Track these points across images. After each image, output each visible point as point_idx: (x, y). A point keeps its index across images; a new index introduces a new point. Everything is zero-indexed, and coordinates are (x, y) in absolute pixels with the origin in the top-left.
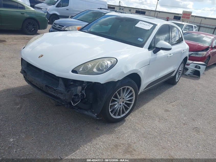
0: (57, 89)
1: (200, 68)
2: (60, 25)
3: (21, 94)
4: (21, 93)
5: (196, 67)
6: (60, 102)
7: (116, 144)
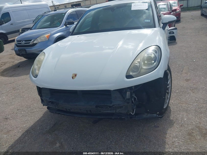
0: (112, 104)
1: (173, 33)
2: (26, 41)
3: (46, 130)
4: (46, 128)
5: (170, 33)
6: (119, 118)
7: (187, 132)
